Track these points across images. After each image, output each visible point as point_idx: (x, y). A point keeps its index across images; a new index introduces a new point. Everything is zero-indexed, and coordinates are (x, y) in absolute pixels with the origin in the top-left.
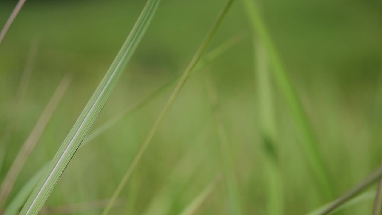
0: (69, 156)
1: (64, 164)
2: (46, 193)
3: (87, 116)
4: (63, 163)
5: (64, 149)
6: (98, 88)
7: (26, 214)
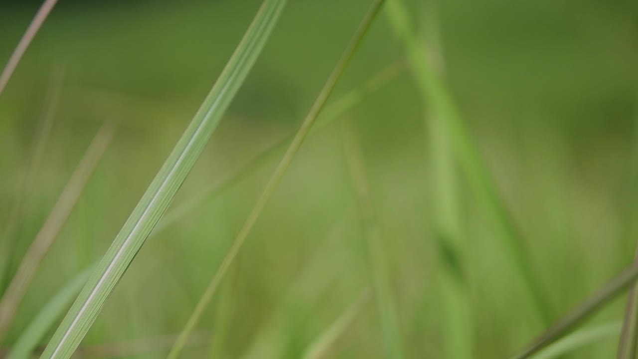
0: (122, 265)
1: (114, 279)
2: (82, 326)
3: (154, 200)
4: (112, 277)
5: (114, 254)
6: (172, 154)
7: (51, 357)
